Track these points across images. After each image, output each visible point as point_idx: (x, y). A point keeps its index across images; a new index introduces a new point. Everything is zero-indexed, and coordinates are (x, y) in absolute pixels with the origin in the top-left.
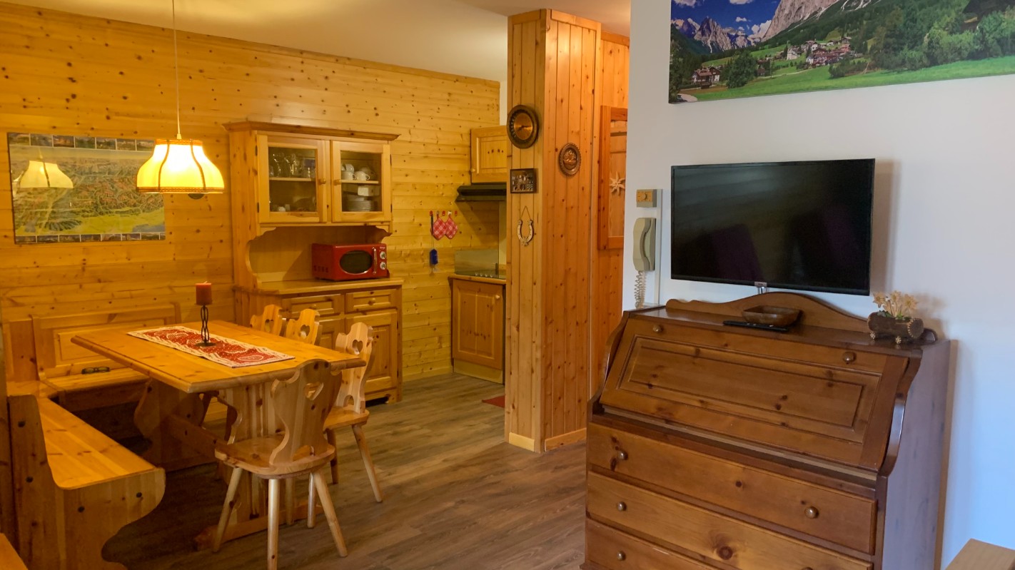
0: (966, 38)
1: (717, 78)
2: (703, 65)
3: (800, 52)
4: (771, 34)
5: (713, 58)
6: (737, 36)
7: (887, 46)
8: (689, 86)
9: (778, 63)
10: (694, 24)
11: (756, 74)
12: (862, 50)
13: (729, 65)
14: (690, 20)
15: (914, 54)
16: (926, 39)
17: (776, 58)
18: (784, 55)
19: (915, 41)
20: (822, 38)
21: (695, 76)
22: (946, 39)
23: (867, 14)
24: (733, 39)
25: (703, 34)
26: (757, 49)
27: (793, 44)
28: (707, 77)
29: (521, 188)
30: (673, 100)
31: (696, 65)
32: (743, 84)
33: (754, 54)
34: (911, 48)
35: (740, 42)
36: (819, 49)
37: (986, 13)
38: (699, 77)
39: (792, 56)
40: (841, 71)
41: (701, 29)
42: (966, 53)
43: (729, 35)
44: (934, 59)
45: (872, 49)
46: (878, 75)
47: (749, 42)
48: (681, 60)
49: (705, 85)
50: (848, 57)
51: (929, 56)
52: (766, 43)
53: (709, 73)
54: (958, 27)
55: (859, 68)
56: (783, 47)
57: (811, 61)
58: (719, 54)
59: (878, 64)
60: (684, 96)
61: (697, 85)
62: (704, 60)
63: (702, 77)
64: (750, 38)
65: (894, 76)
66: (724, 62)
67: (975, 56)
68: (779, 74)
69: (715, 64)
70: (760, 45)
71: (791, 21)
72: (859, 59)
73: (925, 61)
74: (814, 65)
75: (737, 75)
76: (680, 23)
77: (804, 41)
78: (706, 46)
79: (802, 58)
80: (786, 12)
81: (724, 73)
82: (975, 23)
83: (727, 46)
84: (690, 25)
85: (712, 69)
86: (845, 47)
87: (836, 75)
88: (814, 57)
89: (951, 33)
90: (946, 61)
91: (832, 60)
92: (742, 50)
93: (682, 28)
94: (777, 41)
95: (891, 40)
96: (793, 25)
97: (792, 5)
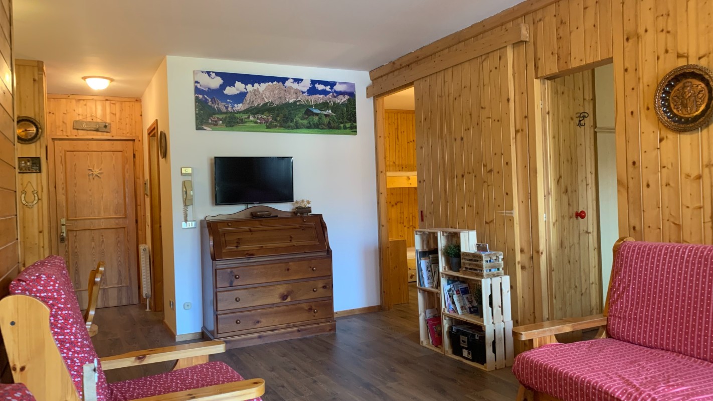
0: (305, 122)
1: (221, 122)
2: (213, 116)
3: (254, 117)
4: (243, 109)
5: (218, 114)
6: (228, 107)
7: (284, 121)
8: (208, 124)
9: (246, 120)
10: (208, 98)
11: (238, 123)
12: (276, 120)
13: (226, 117)
14: (205, 96)
15: (292, 124)
16: (295, 120)
17: (245, 118)
18: (249, 117)
19: (292, 121)
20: (262, 114)
21: (210, 120)
22: (300, 121)
23: (276, 109)
24: (227, 108)
25: (212, 103)
26: (237, 113)
27: (252, 114)
28: (216, 121)
29: (26, 169)
30: (198, 128)
31: (210, 116)
32: (233, 126)
33: (236, 115)
34: (291, 122)
35: (230, 109)
36: (261, 118)
37: (310, 115)
38: (212, 121)
39: (251, 118)
40: (270, 127)
41: (211, 101)
42: (306, 127)
43: (224, 106)
44: (297, 127)
45: (279, 121)
46: (282, 129)
47: (234, 110)
48: (202, 112)
49: (215, 124)
50: (271, 122)
51: (296, 126)
52: (241, 112)
53: (216, 119)
54: (303, 119)
55: (275, 126)
56: (248, 115)
57: (259, 121)
58: (220, 112)
59: (281, 126)
60: (205, 128)
61: (211, 124)
62: (214, 114)
63: (213, 121)
64: (234, 108)
65: (286, 130)
66: (223, 116)
67: (309, 127)
68: (248, 124)
69: (220, 116)
70: (238, 112)
71: (250, 106)
72: (275, 123)
73: (295, 127)
74: (260, 123)
75: (229, 122)
76: (201, 96)
77: (256, 114)
78: (214, 108)
79: (256, 120)
80: (248, 102)
81: (224, 120)
82: (307, 118)
83: (224, 110)
84: (206, 98)
85: (218, 118)
86: (270, 118)
87: (268, 128)
88: (259, 120)
89: (301, 120)
90: (301, 128)
91: (266, 122)
92: (231, 112)
93: (202, 99)
94: (245, 112)
95: (285, 119)
96: (251, 107)
97: (250, 100)
